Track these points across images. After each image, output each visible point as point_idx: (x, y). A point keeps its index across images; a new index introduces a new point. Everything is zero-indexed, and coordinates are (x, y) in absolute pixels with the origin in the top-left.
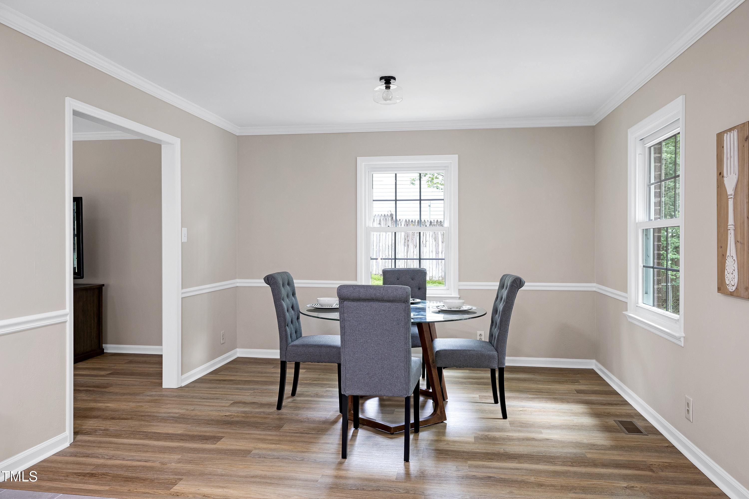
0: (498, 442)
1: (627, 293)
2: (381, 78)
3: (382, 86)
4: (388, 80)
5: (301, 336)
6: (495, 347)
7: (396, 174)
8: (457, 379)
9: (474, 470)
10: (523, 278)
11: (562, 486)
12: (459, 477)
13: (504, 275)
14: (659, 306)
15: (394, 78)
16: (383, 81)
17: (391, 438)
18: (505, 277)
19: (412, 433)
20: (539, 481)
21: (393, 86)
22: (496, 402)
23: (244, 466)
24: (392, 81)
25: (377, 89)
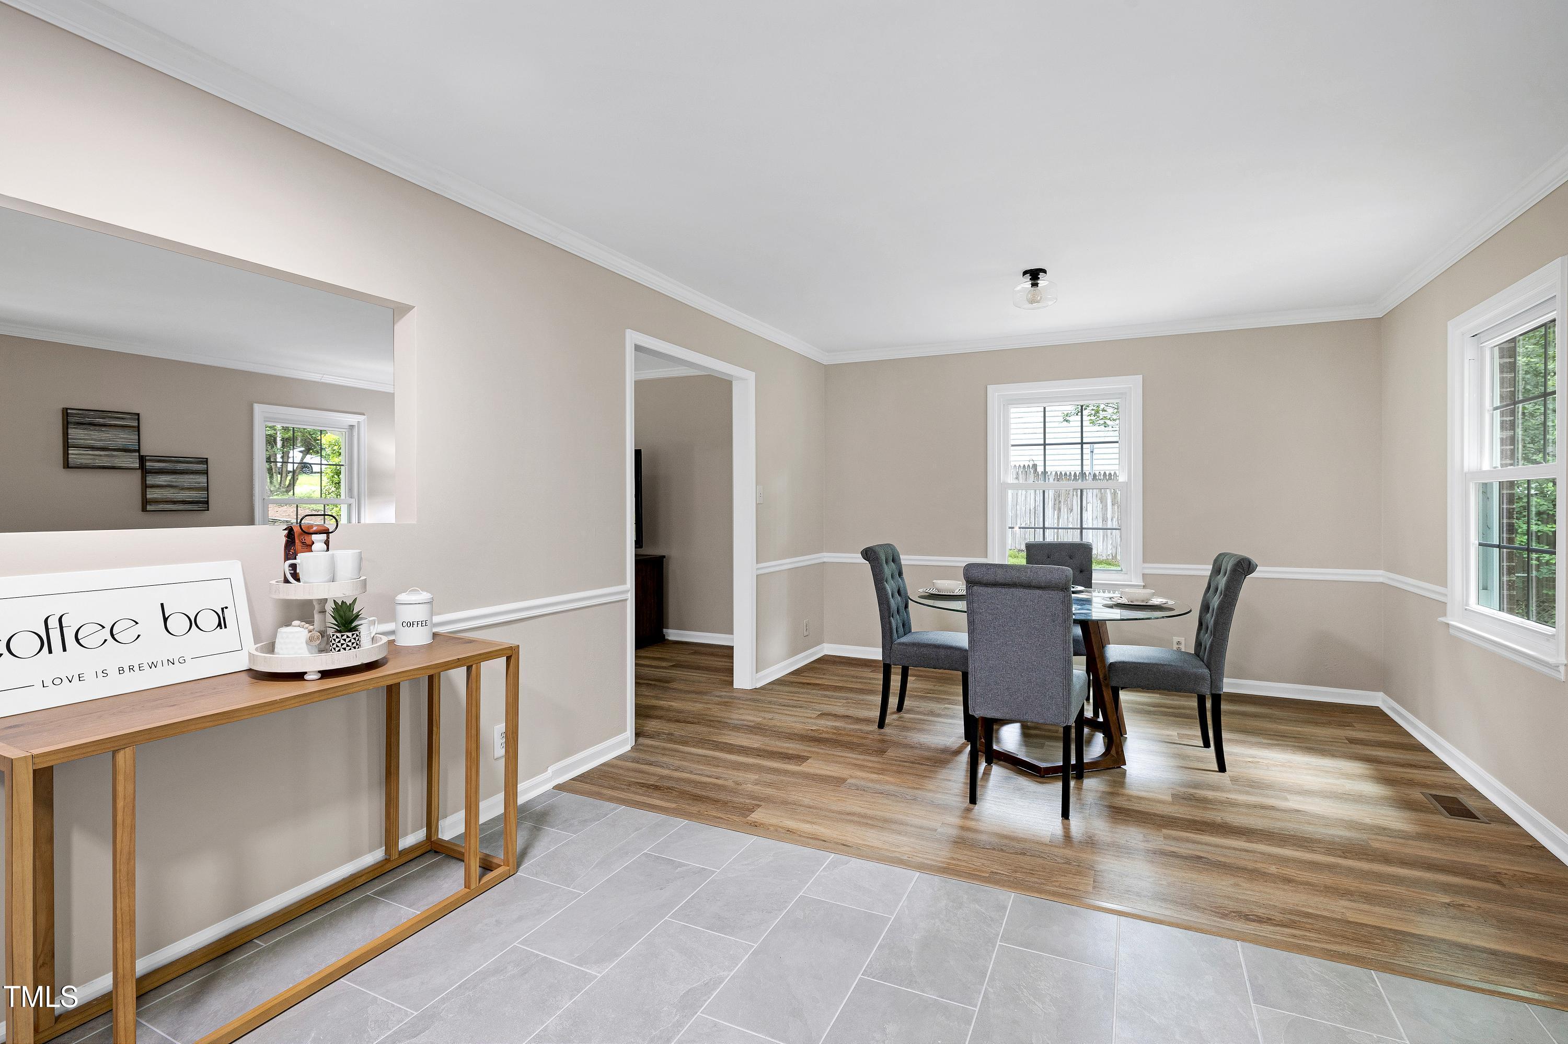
0: (1212, 806)
1: (1445, 585)
2: (1025, 273)
3: (1027, 283)
4: (1034, 275)
5: (910, 631)
6: (1205, 661)
7: (1045, 408)
8: (1141, 707)
9: (1173, 843)
10: (1254, 559)
11: (1326, 887)
12: (1148, 850)
13: (1220, 555)
14: (1511, 611)
15: (1044, 271)
16: (1028, 276)
17: (1040, 783)
18: (1221, 558)
19: (1073, 778)
20: (1286, 874)
21: (1041, 283)
22: (1207, 745)
23: (838, 798)
24: (1041, 275)
25: (1019, 288)
